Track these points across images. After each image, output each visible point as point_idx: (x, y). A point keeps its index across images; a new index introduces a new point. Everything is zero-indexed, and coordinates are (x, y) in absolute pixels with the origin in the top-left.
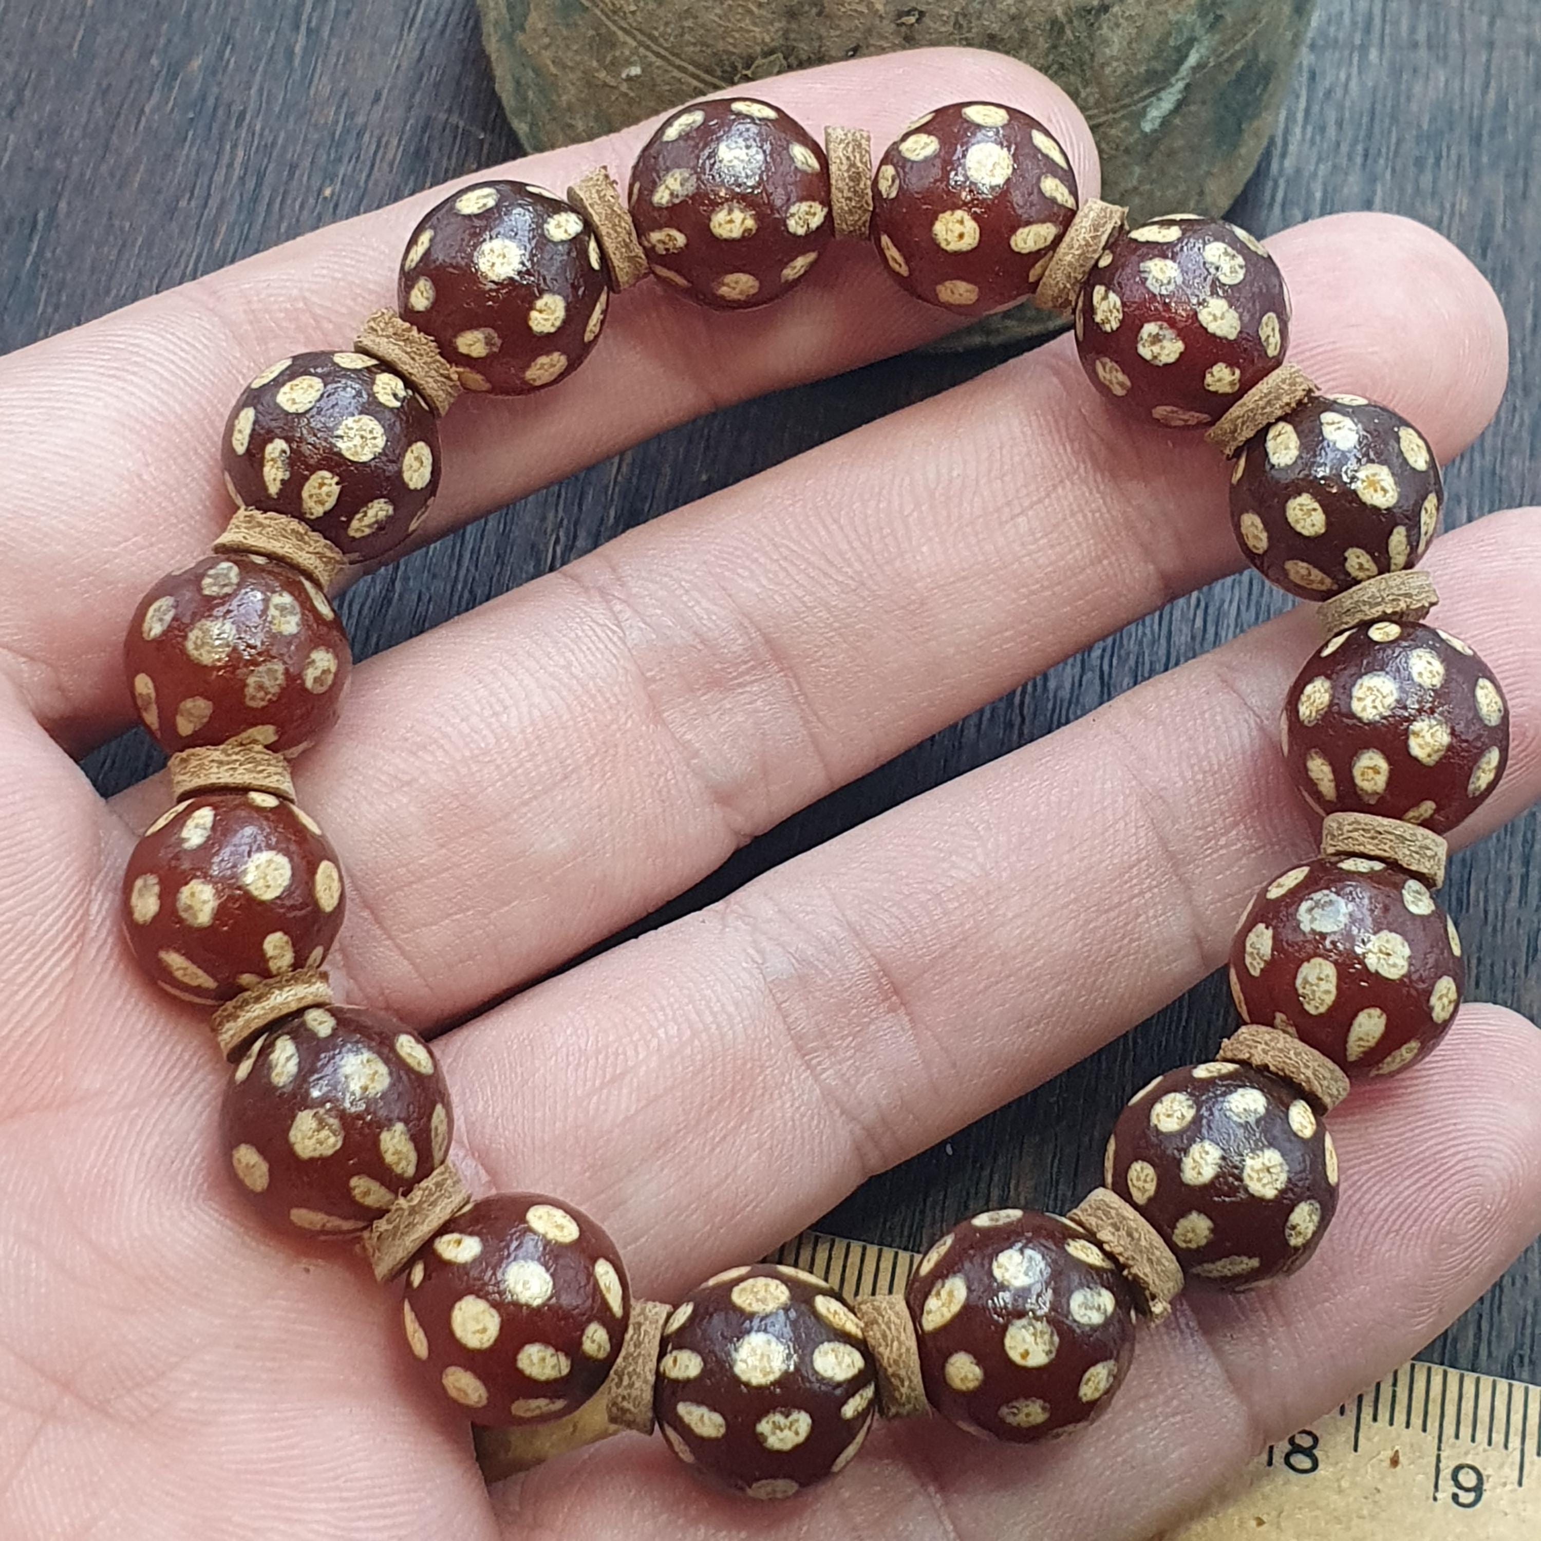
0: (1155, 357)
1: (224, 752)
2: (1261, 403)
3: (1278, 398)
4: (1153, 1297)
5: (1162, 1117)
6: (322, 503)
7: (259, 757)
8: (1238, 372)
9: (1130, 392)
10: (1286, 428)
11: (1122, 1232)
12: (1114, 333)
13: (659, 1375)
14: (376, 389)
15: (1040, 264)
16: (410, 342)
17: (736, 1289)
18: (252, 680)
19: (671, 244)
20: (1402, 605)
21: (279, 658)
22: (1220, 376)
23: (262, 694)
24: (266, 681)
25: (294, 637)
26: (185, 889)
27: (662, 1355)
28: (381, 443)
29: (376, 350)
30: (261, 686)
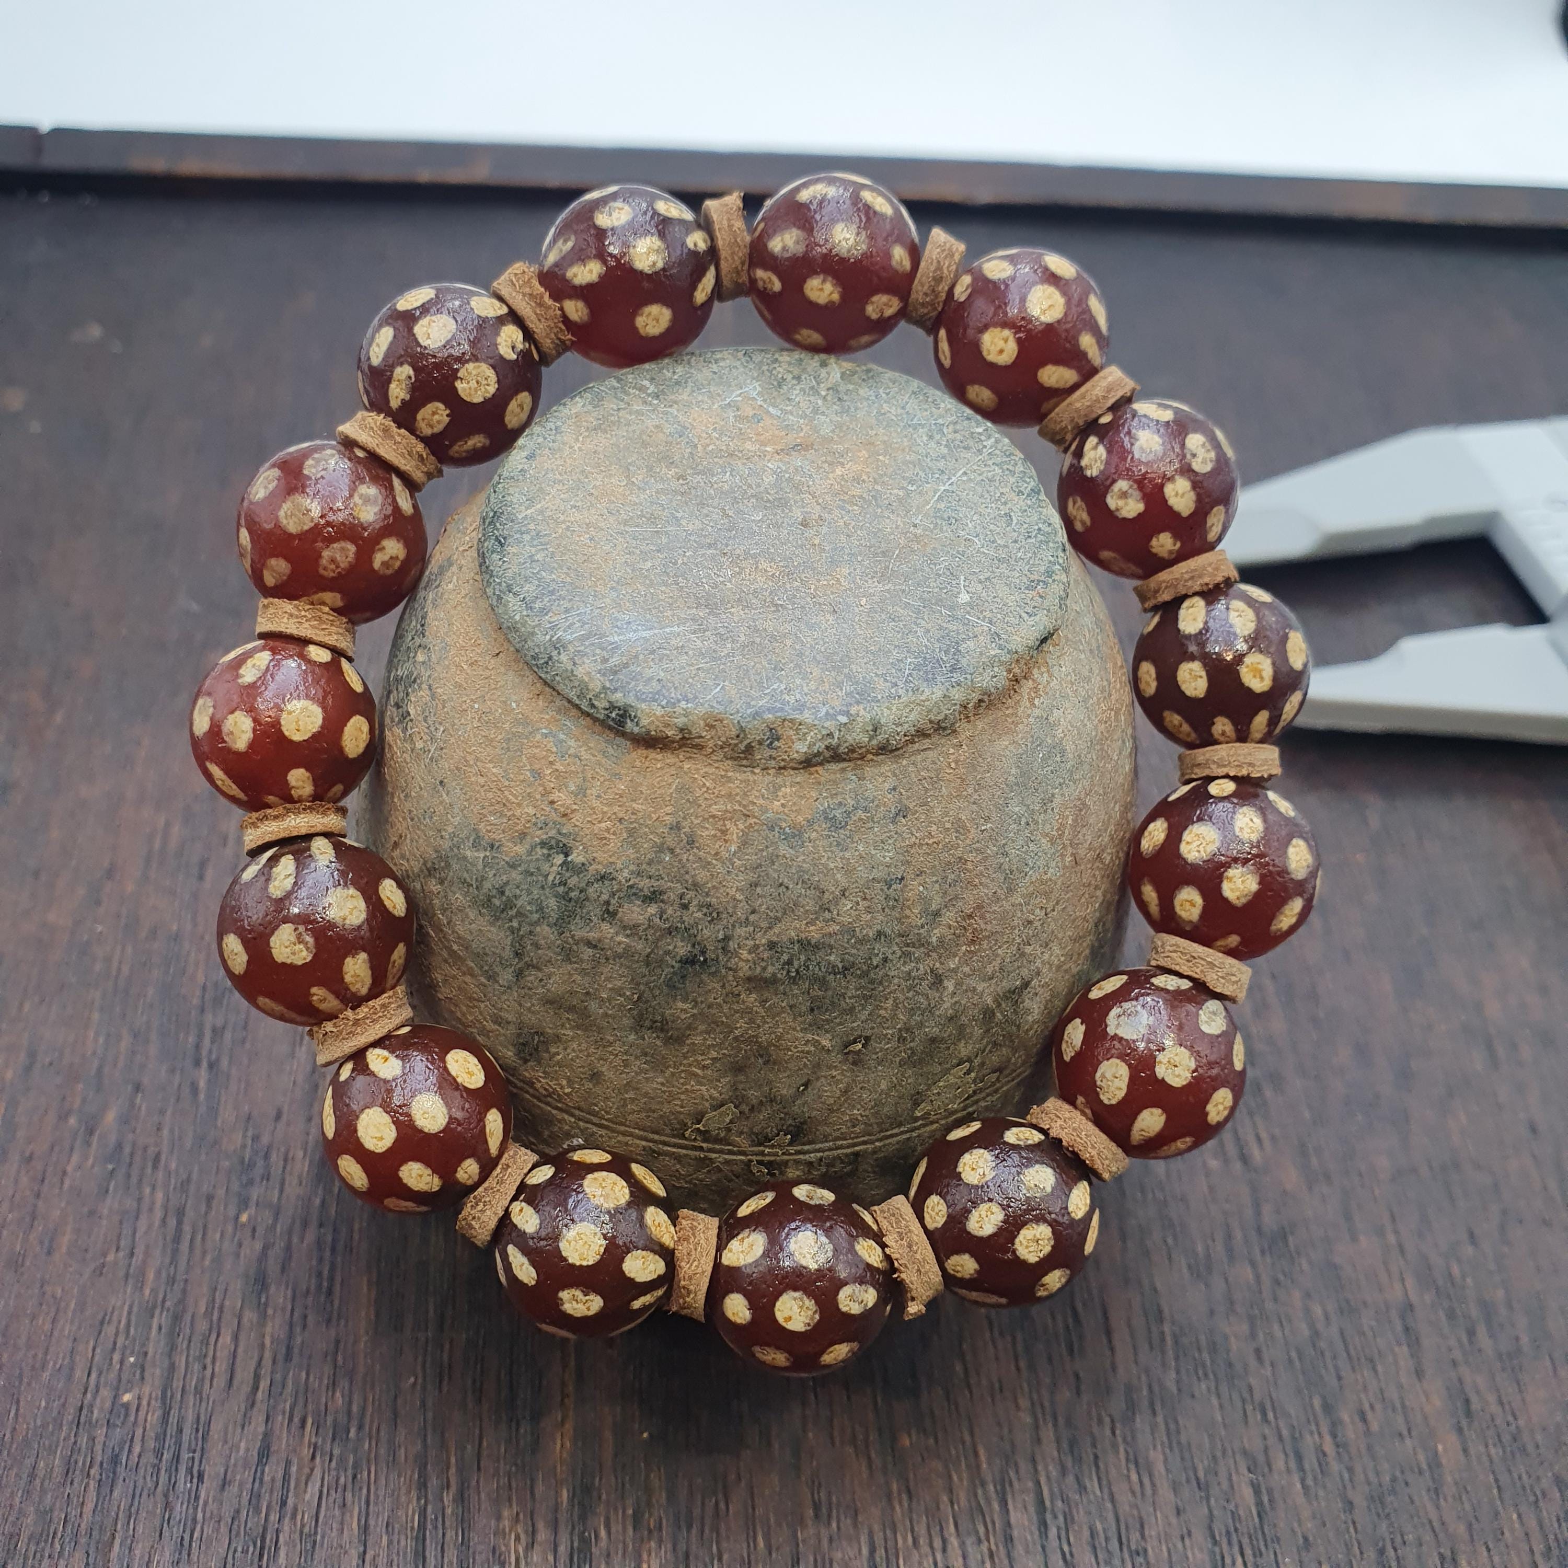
0: (1117, 510)
1: (297, 607)
2: (1186, 576)
3: (1200, 576)
4: (913, 1299)
5: (967, 1168)
6: (432, 427)
7: (324, 617)
8: (1178, 545)
9: (1088, 530)
10: (1199, 602)
11: (904, 1243)
12: (1092, 479)
13: (507, 1213)
14: (499, 340)
15: (1054, 400)
16: (541, 305)
17: (590, 1176)
18: (326, 554)
19: (769, 286)
20: (1244, 772)
21: (353, 540)
22: (1164, 543)
23: (333, 567)
24: (338, 557)
25: (370, 524)
26: (231, 717)
27: (515, 1198)
28: (492, 389)
29: (510, 302)
30: (333, 561)
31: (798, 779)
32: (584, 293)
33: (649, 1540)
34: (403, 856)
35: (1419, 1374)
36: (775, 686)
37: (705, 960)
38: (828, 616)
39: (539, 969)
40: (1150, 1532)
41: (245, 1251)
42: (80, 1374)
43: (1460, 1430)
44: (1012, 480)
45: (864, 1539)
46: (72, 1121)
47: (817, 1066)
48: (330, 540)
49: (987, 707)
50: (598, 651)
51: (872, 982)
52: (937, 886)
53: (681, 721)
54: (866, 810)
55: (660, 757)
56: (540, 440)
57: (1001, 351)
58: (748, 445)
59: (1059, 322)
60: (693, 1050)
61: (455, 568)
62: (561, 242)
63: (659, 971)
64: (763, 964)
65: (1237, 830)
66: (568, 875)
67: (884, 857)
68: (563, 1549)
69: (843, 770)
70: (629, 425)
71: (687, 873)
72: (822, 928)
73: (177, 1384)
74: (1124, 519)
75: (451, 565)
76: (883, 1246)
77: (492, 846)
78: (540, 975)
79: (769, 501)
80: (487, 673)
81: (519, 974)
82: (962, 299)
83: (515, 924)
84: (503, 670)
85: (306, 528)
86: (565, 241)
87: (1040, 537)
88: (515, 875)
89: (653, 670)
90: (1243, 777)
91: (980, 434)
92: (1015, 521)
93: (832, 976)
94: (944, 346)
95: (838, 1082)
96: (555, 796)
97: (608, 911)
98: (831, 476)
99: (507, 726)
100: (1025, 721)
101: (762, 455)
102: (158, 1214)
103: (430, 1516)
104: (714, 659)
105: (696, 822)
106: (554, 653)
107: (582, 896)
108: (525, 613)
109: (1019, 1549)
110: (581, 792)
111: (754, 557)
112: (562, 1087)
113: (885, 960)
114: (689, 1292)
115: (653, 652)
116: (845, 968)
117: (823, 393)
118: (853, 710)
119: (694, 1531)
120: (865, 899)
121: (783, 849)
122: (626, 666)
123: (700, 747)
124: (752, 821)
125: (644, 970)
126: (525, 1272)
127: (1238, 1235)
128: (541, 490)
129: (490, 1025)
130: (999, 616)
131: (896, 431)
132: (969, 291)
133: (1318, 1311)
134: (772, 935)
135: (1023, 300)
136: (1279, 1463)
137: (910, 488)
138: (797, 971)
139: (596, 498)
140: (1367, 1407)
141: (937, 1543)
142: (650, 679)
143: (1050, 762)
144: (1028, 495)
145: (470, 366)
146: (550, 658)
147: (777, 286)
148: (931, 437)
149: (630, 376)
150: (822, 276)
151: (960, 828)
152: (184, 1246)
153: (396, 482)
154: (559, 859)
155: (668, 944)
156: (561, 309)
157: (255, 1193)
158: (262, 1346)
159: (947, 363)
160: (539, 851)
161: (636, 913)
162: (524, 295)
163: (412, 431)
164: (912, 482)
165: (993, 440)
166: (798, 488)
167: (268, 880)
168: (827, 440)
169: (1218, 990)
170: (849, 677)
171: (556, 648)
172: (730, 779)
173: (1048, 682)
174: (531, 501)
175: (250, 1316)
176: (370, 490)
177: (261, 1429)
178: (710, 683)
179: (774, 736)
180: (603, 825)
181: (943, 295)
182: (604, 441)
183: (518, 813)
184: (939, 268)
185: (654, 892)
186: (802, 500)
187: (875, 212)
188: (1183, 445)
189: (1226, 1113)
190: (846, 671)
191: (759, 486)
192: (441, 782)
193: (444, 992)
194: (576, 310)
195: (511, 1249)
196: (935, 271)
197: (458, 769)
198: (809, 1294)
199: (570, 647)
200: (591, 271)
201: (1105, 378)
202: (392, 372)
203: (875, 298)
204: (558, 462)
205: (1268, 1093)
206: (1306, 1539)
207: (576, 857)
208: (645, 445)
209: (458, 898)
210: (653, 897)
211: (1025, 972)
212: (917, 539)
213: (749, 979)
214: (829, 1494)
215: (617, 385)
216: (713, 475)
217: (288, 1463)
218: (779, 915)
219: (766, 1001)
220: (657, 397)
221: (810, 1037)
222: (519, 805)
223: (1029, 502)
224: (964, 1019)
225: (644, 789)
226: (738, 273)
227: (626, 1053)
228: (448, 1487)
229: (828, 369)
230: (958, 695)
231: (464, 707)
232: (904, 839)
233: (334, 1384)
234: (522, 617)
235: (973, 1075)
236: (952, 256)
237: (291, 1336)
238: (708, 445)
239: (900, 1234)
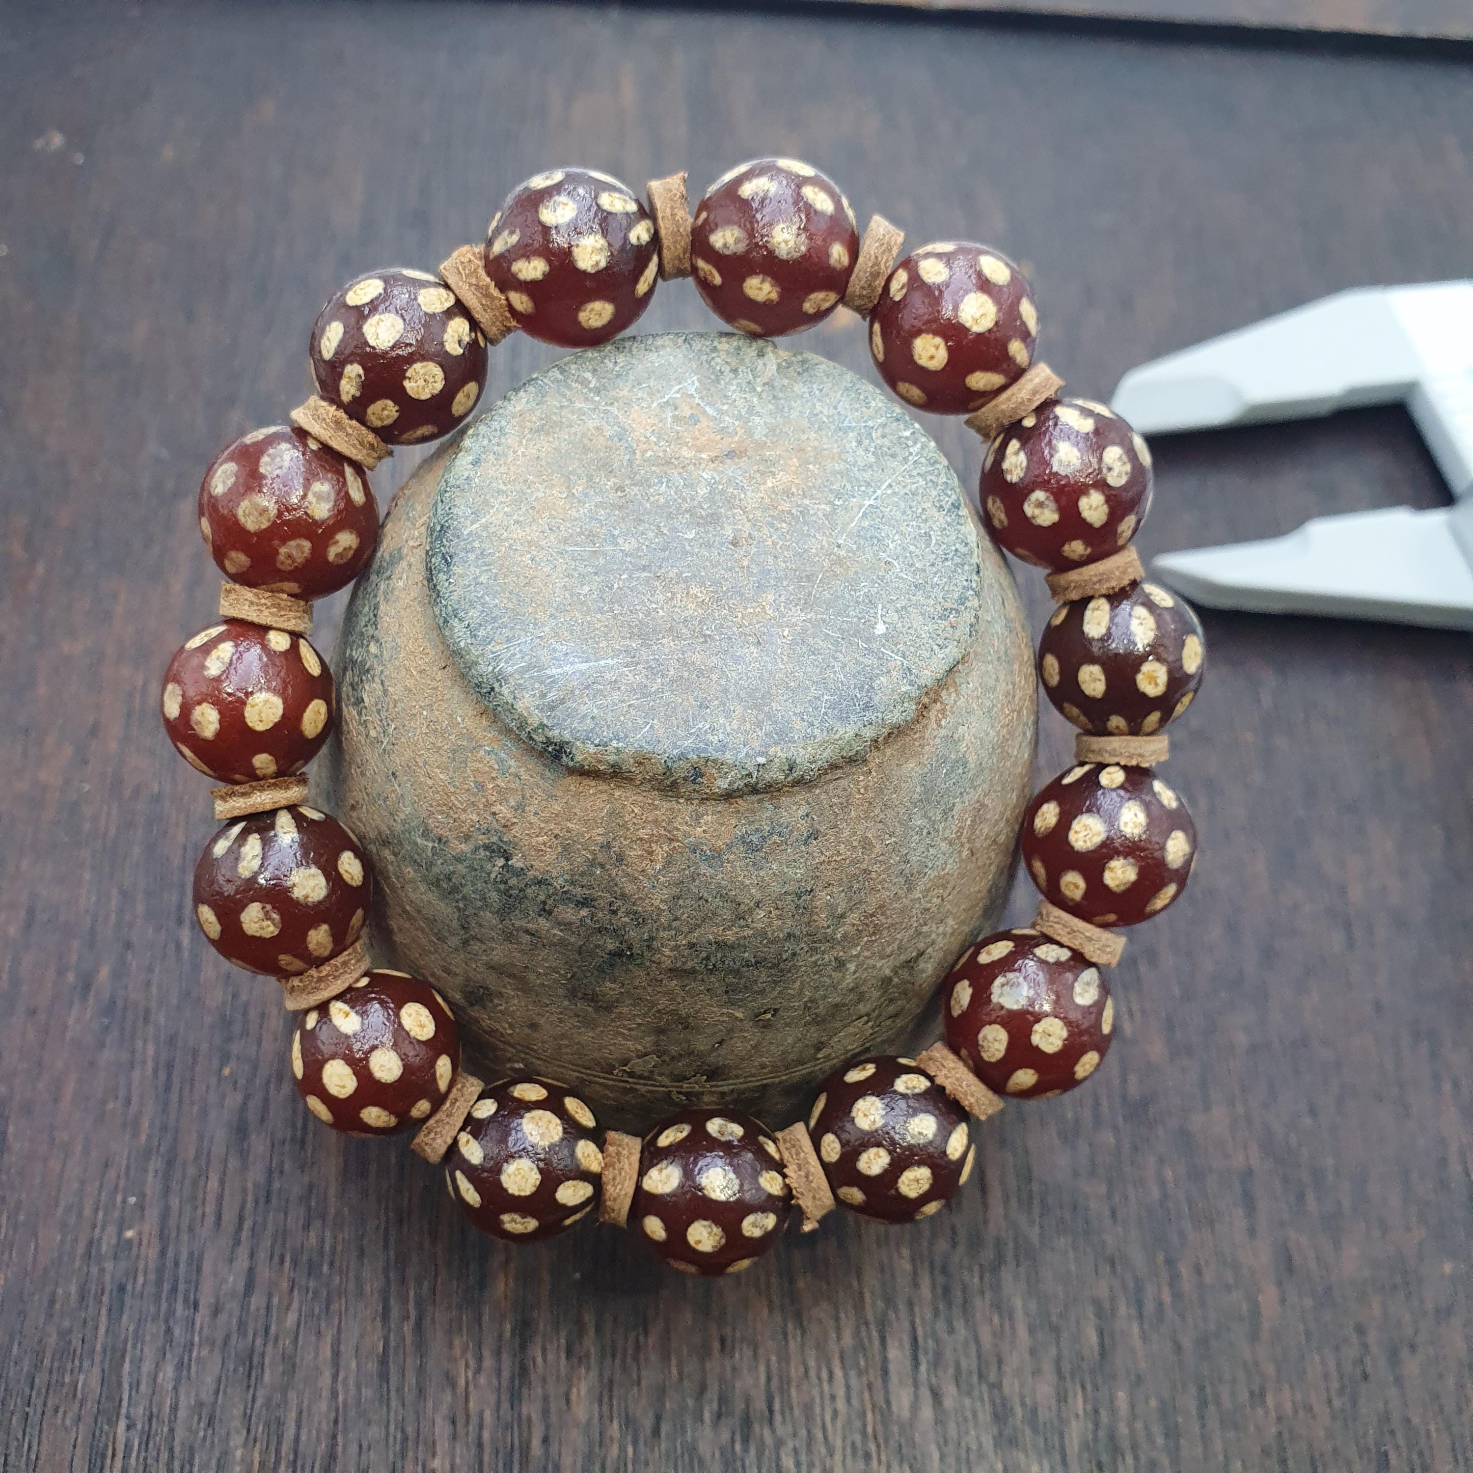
0: (1033, 517)
1: (256, 595)
2: (1095, 579)
3: (1108, 580)
4: (807, 1218)
6: (383, 419)
7: (283, 603)
8: (1089, 550)
9: (1005, 528)
10: (1103, 605)
11: (802, 1173)
12: (1012, 485)
13: (455, 1141)
14: (446, 337)
15: (980, 402)
16: (487, 295)
17: (528, 1115)
18: (283, 550)
19: (710, 278)
20: (1134, 763)
21: (307, 538)
22: (1076, 548)
23: (290, 561)
24: (294, 553)
25: (323, 522)
26: (198, 708)
27: (462, 1129)
28: (439, 386)
29: (457, 292)
30: (290, 556)
31: (719, 809)
32: (529, 287)
33: (579, 1366)
34: (360, 819)
35: (1252, 1232)
36: (700, 726)
37: (632, 954)
38: (752, 648)
39: (482, 942)
40: (1007, 1369)
41: (228, 1102)
42: (87, 1212)
43: (1279, 1284)
44: (934, 493)
45: (762, 1369)
46: (71, 977)
47: (730, 1031)
48: (284, 540)
49: (897, 736)
50: (537, 685)
51: (782, 971)
52: (843, 894)
53: (612, 758)
54: (780, 834)
55: (593, 783)
56: (486, 442)
57: (932, 357)
58: (686, 453)
59: (990, 331)
60: (620, 1016)
61: (404, 564)
62: (506, 233)
63: (590, 959)
64: (684, 960)
65: (1122, 824)
66: (508, 876)
67: (796, 874)
68: (506, 1374)
69: (760, 801)
70: (571, 426)
71: (616, 885)
72: (737, 933)
73: (172, 1222)
74: (1039, 527)
75: (401, 558)
76: (785, 1176)
77: (440, 840)
78: (484, 947)
79: (701, 517)
80: (434, 684)
81: (465, 943)
82: (897, 299)
83: (461, 905)
84: (449, 684)
85: (263, 527)
86: (512, 233)
87: (957, 560)
88: (461, 868)
89: (589, 707)
90: (1132, 767)
91: (907, 438)
92: (934, 542)
93: (745, 969)
94: (878, 340)
95: (750, 1040)
96: (497, 808)
97: (544, 910)
98: (762, 488)
99: (453, 737)
100: (932, 742)
101: (698, 462)
102: (150, 1065)
103: (392, 1343)
104: (645, 695)
105: (625, 843)
106: (496, 685)
107: (521, 895)
108: (469, 641)
109: (894, 1379)
110: (520, 808)
111: (686, 580)
112: (505, 1029)
113: (794, 954)
114: (613, 1210)
115: (587, 687)
116: (757, 962)
117: (759, 389)
118: (772, 751)
119: (618, 1361)
120: (777, 908)
121: (704, 869)
122: (562, 701)
123: (631, 780)
124: (676, 844)
125: (577, 957)
126: (471, 1196)
127: (1105, 1103)
128: (486, 502)
129: (440, 973)
130: (912, 649)
131: (826, 435)
132: (904, 291)
133: (1169, 1174)
134: (694, 937)
135: (956, 308)
136: (1123, 1310)
137: (836, 502)
138: (714, 965)
139: (538, 512)
140: (1202, 1263)
141: (825, 1375)
142: (585, 716)
143: (953, 775)
144: (949, 511)
145: (418, 366)
146: (493, 689)
147: (717, 280)
148: (860, 443)
149: (573, 367)
150: (761, 276)
151: (866, 844)
152: (174, 1097)
153: (348, 471)
154: (501, 862)
155: (597, 940)
156: (507, 299)
157: (235, 1048)
158: (244, 1191)
159: (881, 357)
160: (482, 853)
161: (569, 913)
162: (471, 285)
163: (363, 422)
164: (838, 496)
165: (919, 445)
166: (730, 502)
167: (237, 859)
168: (761, 446)
169: (1094, 960)
170: (769, 716)
171: (498, 680)
172: (656, 808)
173: (955, 702)
174: (477, 514)
175: (234, 1163)
176: (323, 487)
177: (246, 1264)
178: (640, 721)
179: (697, 773)
180: (540, 839)
181: (880, 290)
182: (546, 445)
183: (463, 817)
184: (877, 264)
185: (586, 899)
186: (734, 515)
187: (816, 212)
188: (1100, 460)
189: (1092, 1069)
190: (767, 709)
191: (693, 499)
192: (393, 774)
193: (398, 938)
194: (521, 301)
195: (458, 1174)
196: (872, 267)
197: (410, 768)
198: (717, 1222)
199: (511, 679)
200: (535, 268)
201: (1031, 380)
202: (343, 369)
203: (813, 296)
204: (502, 469)
205: (1143, 968)
206: (1139, 1377)
207: (516, 862)
208: (586, 450)
209: (409, 871)
210: (585, 902)
211: (921, 946)
212: (840, 561)
213: (670, 970)
214: (734, 1330)
215: (560, 377)
216: (650, 487)
217: (270, 1296)
218: (699, 922)
219: (686, 986)
220: (598, 392)
221: (725, 1011)
222: (464, 810)
223: (949, 519)
224: (864, 988)
225: (577, 810)
226: (680, 260)
227: (561, 1013)
228: (408, 1318)
229: (766, 358)
230: (869, 733)
231: (414, 712)
232: (814, 858)
233: (307, 1227)
234: (467, 644)
235: (870, 1024)
236: (890, 250)
237: (269, 1181)
238: (646, 451)
239: (799, 1165)
